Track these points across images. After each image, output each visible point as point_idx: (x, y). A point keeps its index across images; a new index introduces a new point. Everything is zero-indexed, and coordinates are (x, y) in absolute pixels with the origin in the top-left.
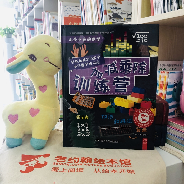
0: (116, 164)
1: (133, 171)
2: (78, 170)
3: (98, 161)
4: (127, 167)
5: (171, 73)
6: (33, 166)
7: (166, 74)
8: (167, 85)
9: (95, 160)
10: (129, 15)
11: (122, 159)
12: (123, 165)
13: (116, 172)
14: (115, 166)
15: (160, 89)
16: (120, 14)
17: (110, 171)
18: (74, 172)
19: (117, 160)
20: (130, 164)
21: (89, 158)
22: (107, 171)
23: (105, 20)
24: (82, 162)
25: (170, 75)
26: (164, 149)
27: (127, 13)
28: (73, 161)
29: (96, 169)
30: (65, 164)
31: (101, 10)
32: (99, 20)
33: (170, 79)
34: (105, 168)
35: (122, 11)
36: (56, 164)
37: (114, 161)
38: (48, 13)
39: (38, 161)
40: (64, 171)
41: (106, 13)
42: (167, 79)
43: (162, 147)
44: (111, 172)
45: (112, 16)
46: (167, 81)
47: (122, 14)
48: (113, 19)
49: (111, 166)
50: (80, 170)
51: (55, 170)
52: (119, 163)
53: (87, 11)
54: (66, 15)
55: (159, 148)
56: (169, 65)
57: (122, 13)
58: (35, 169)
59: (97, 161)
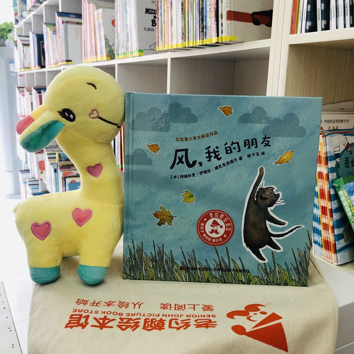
28: (181, 323)
30: (194, 316)
40: (192, 306)
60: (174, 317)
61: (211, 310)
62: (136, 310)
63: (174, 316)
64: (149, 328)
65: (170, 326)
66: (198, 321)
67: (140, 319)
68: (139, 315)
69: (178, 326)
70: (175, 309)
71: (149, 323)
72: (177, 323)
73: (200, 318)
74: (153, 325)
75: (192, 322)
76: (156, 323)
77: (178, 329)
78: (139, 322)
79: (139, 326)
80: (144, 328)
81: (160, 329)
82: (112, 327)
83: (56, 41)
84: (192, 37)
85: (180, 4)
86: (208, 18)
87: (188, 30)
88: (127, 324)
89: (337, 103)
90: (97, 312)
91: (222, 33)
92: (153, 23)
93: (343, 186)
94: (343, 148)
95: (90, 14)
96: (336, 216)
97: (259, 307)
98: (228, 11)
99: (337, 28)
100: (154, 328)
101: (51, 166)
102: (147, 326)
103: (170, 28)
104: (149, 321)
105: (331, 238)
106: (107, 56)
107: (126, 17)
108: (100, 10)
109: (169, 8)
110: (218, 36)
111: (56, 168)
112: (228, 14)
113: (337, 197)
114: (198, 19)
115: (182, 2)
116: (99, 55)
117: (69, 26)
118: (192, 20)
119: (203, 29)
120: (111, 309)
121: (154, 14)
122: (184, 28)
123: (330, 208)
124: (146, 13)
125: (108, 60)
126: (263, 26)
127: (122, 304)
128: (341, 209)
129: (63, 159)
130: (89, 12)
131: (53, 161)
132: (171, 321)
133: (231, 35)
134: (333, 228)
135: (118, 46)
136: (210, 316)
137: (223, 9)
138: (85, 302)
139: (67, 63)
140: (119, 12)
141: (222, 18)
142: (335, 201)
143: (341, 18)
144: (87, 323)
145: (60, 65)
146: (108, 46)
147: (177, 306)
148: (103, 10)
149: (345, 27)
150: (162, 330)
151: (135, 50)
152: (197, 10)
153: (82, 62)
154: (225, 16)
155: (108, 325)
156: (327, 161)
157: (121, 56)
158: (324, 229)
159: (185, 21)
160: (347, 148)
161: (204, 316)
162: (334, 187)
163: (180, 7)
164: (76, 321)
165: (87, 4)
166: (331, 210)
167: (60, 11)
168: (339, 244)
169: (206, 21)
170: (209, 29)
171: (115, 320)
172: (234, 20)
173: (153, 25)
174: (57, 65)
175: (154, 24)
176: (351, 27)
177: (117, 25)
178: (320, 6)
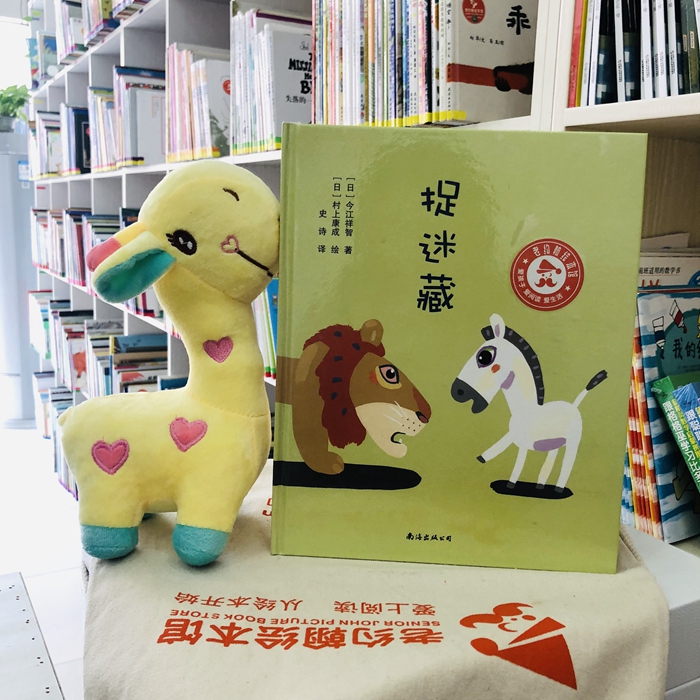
21: (316, 648)
24: (342, 629)
28: (376, 636)
30: (399, 624)
36: (431, 624)
61: (430, 613)
62: (290, 614)
63: (362, 623)
64: (317, 644)
65: (355, 641)
66: (408, 632)
67: (297, 628)
68: (295, 621)
70: (363, 612)
71: (316, 636)
73: (410, 626)
74: (324, 640)
75: (397, 632)
76: (329, 635)
77: (371, 645)
78: (296, 635)
79: (297, 641)
80: (306, 644)
81: (337, 646)
82: (246, 643)
83: (114, 122)
84: (380, 113)
85: (358, 50)
86: (411, 78)
87: (374, 99)
88: (275, 637)
89: (656, 236)
90: (216, 616)
91: (438, 104)
92: (303, 87)
93: (671, 392)
94: (669, 321)
95: (181, 69)
96: (659, 450)
97: (519, 608)
98: (449, 65)
99: (654, 96)
100: (326, 644)
101: (99, 363)
102: (311, 640)
103: (337, 97)
104: (315, 633)
105: (650, 492)
106: (214, 150)
107: (252, 76)
108: (201, 63)
109: (337, 59)
110: (430, 110)
111: (109, 366)
112: (449, 70)
113: (659, 413)
114: (393, 79)
115: (362, 48)
116: (198, 148)
117: (139, 92)
118: (380, 82)
119: (402, 97)
120: (242, 610)
121: (305, 69)
122: (365, 96)
123: (647, 434)
124: (290, 68)
125: (214, 157)
126: (514, 93)
127: (261, 603)
128: (668, 436)
129: (123, 349)
130: (179, 65)
131: (102, 352)
132: (356, 632)
133: (455, 108)
134: (654, 473)
135: (236, 131)
136: (428, 624)
137: (440, 61)
138: (193, 599)
139: (135, 162)
140: (237, 66)
141: (438, 77)
142: (657, 422)
143: (662, 78)
144: (198, 635)
145: (120, 168)
146: (215, 131)
147: (365, 607)
148: (206, 62)
149: (669, 94)
150: (341, 647)
151: (269, 137)
152: (390, 63)
153: (164, 162)
154: (443, 73)
155: (237, 639)
156: (640, 345)
157: (240, 151)
158: (636, 476)
159: (367, 83)
160: (677, 321)
161: (419, 624)
162: (654, 395)
163: (358, 57)
164: (178, 631)
165: (176, 51)
166: (649, 439)
167: (122, 64)
168: (665, 503)
169: (407, 82)
170: (414, 97)
171: (251, 630)
172: (460, 81)
173: (303, 91)
174: (113, 167)
175: (306, 90)
176: (680, 94)
177: (234, 90)
178: (622, 56)
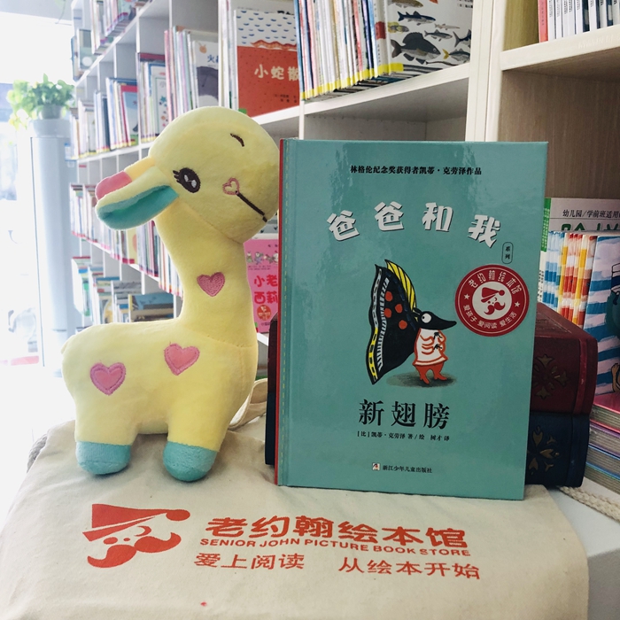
0: (414, 545)
1: (474, 568)
2: (286, 561)
3: (353, 532)
4: (453, 553)
5: (602, 239)
6: (132, 543)
7: (584, 243)
8: (589, 281)
9: (345, 527)
10: (461, 40)
11: (436, 528)
12: (438, 548)
13: (416, 570)
14: (412, 550)
15: (564, 294)
16: (429, 36)
17: (394, 569)
18: (272, 567)
19: (418, 531)
20: (464, 545)
21: (322, 519)
22: (384, 567)
23: (378, 58)
24: (298, 534)
25: (599, 245)
26: (580, 496)
27: (455, 35)
28: (267, 529)
29: (346, 559)
30: (241, 543)
31: (367, 24)
32: (357, 57)
33: (599, 258)
34: (378, 557)
35: (436, 26)
36: (210, 542)
37: (409, 533)
38: (184, 33)
39: (148, 530)
40: (238, 563)
41: (382, 34)
42: (588, 261)
43: (572, 490)
44: (398, 571)
45: (403, 45)
46: (587, 268)
47: (438, 38)
48: (405, 55)
49: (396, 550)
50: (293, 562)
51: (207, 560)
52: (427, 540)
53: (318, 27)
54: (245, 40)
55: (561, 493)
56: (596, 214)
57: (437, 34)
58: (138, 553)
59: (350, 530)
60: (279, 539)
62: (350, 554)
63: (277, 542)
64: (322, 522)
65: (287, 520)
66: (236, 532)
67: (341, 537)
68: (344, 545)
69: (273, 523)
70: (274, 557)
71: (322, 530)
72: (275, 529)
73: (231, 539)
74: (315, 525)
75: (248, 531)
76: (311, 528)
77: (275, 519)
78: (340, 531)
79: (339, 526)
80: (330, 523)
81: (303, 518)
88: (360, 533)
90: (423, 552)
100: (313, 521)
102: (327, 526)
104: (324, 532)
132: (285, 531)
138: (459, 570)
144: (430, 535)
155: (392, 532)
171: (384, 539)
